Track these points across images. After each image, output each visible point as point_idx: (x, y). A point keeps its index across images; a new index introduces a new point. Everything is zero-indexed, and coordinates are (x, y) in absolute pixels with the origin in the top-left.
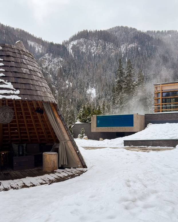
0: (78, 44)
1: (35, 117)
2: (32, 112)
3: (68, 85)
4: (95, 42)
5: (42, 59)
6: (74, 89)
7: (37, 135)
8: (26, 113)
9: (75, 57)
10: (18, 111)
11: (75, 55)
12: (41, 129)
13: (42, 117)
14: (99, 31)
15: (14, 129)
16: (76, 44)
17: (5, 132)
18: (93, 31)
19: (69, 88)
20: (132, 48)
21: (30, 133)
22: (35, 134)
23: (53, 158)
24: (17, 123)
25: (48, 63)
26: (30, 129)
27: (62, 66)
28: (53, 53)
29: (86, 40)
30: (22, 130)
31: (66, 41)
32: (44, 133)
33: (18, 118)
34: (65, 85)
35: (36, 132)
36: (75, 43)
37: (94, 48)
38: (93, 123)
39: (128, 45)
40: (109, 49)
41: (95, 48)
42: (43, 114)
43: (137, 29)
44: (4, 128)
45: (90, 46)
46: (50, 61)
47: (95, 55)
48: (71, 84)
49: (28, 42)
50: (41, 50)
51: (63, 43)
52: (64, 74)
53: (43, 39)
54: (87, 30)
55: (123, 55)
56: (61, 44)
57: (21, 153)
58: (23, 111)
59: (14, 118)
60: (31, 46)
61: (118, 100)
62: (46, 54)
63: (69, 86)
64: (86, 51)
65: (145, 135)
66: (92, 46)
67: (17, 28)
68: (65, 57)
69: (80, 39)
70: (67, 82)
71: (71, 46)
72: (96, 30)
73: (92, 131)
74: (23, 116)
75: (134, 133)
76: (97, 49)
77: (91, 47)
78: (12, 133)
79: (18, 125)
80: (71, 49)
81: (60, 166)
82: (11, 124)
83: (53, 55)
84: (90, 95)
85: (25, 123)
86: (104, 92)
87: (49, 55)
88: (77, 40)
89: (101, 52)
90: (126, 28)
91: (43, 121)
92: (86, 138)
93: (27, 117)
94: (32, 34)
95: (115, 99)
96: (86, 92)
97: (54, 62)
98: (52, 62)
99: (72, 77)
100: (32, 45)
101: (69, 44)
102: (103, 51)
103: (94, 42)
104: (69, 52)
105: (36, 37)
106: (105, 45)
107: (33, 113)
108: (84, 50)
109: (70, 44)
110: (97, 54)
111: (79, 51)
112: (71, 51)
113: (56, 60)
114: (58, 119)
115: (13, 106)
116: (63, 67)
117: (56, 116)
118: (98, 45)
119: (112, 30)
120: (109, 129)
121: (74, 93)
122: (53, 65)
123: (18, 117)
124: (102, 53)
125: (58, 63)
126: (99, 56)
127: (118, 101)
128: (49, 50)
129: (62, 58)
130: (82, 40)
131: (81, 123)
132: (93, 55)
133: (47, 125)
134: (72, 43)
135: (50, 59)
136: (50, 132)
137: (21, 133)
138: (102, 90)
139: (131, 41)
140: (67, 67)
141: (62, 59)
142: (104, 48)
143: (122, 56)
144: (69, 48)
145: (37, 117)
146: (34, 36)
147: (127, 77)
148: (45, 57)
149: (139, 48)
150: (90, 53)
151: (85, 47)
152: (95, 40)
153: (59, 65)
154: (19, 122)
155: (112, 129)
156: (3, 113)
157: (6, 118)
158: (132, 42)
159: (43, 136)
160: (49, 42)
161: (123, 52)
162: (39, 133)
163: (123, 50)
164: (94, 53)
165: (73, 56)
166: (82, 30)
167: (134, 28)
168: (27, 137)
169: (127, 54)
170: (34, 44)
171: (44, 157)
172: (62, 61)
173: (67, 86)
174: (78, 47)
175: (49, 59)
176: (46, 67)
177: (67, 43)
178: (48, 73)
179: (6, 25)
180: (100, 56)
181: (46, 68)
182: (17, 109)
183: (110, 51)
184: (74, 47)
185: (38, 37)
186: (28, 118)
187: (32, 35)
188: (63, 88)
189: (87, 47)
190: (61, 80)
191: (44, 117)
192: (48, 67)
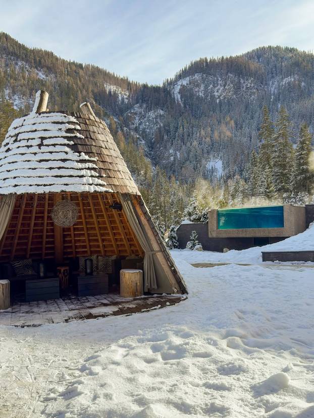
0: (190, 83)
1: (110, 215)
2: (106, 208)
3: (172, 156)
4: (221, 77)
5: (129, 114)
6: (184, 163)
7: (113, 243)
8: (96, 210)
9: (185, 107)
10: (85, 208)
11: (185, 104)
12: (119, 234)
13: (120, 215)
14: (227, 59)
15: (80, 235)
16: (187, 84)
17: (66, 239)
18: (216, 59)
19: (175, 161)
20: (289, 83)
21: (103, 240)
22: (111, 241)
23: (135, 278)
24: (84, 226)
25: (139, 120)
26: (102, 235)
27: (162, 125)
28: (147, 103)
29: (204, 75)
30: (92, 236)
31: (169, 80)
32: (124, 240)
33: (86, 218)
34: (168, 157)
35: (112, 239)
36: (185, 82)
37: (219, 89)
38: (211, 223)
39: (282, 79)
40: (247, 88)
41: (221, 89)
42: (122, 211)
43: (297, 49)
44: (65, 233)
45: (211, 86)
46: (142, 116)
47: (220, 101)
48: (178, 154)
49: (105, 85)
50: (127, 99)
51: (164, 84)
52: (166, 137)
53: (131, 80)
54: (206, 59)
55: (272, 97)
56: (161, 85)
57: (88, 271)
58: (92, 207)
59: (80, 217)
60: (110, 92)
61: (263, 179)
62: (136, 105)
63: (174, 158)
64: (204, 95)
65: (302, 243)
66: (216, 85)
67: (87, 64)
68: (167, 108)
69: (193, 74)
70: (171, 151)
71: (178, 88)
72: (223, 58)
73: (210, 236)
74: (92, 215)
75: (283, 238)
76: (225, 89)
77: (214, 87)
78: (76, 241)
79: (85, 229)
80: (179, 93)
81: (146, 290)
82: (75, 227)
83: (148, 106)
84: (213, 172)
85: (96, 226)
86: (237, 165)
87: (141, 106)
88: (188, 78)
89: (232, 95)
90: (278, 48)
91: (121, 222)
92: (200, 247)
93: (97, 217)
94: (111, 72)
95: (256, 178)
96: (205, 167)
97: (148, 117)
98: (145, 118)
99: (179, 141)
100: (112, 90)
101: (174, 85)
102: (235, 93)
103: (220, 79)
104: (174, 98)
105: (118, 76)
106: (239, 82)
107: (107, 210)
108: (200, 94)
109: (176, 86)
110: (225, 98)
111: (192, 95)
112: (178, 97)
113: (152, 114)
114: (143, 218)
115: (78, 200)
116: (164, 127)
117: (140, 214)
118: (226, 83)
119: (251, 56)
120: (241, 232)
121: (183, 169)
122: (147, 124)
123: (85, 216)
124: (234, 96)
125: (156, 118)
126: (228, 102)
127: (262, 182)
128: (141, 99)
129: (162, 110)
130: (197, 77)
131: (192, 223)
132: (218, 101)
133: (128, 229)
134: (180, 83)
135: (143, 113)
136: (132, 238)
137: (90, 241)
138: (235, 162)
139: (288, 71)
140: (171, 126)
141: (162, 112)
142: (238, 87)
143: (271, 100)
144: (175, 93)
145: (112, 216)
146: (116, 76)
147: (278, 137)
148: (134, 110)
149: (303, 84)
150: (213, 97)
151: (202, 88)
152: (221, 75)
153: (157, 122)
154: (87, 223)
155: (246, 231)
156: (63, 212)
157: (66, 218)
158: (289, 73)
159: (123, 245)
160: (140, 83)
161: (272, 92)
162: (116, 240)
163: (273, 89)
164: (219, 97)
165: (182, 105)
166: (198, 59)
167: (293, 49)
168: (98, 246)
169: (279, 95)
170: (115, 88)
171: (122, 277)
172: (163, 116)
173: (172, 158)
174: (191, 89)
175: (141, 113)
176: (136, 127)
177: (171, 83)
178: (138, 138)
179: (69, 61)
180: (231, 101)
181: (136, 130)
182: (84, 204)
183: (248, 92)
184: (183, 90)
185: (122, 77)
186: (99, 218)
187: (111, 74)
188: (164, 162)
189: (206, 87)
190: (162, 148)
191: (123, 216)
192: (139, 127)
